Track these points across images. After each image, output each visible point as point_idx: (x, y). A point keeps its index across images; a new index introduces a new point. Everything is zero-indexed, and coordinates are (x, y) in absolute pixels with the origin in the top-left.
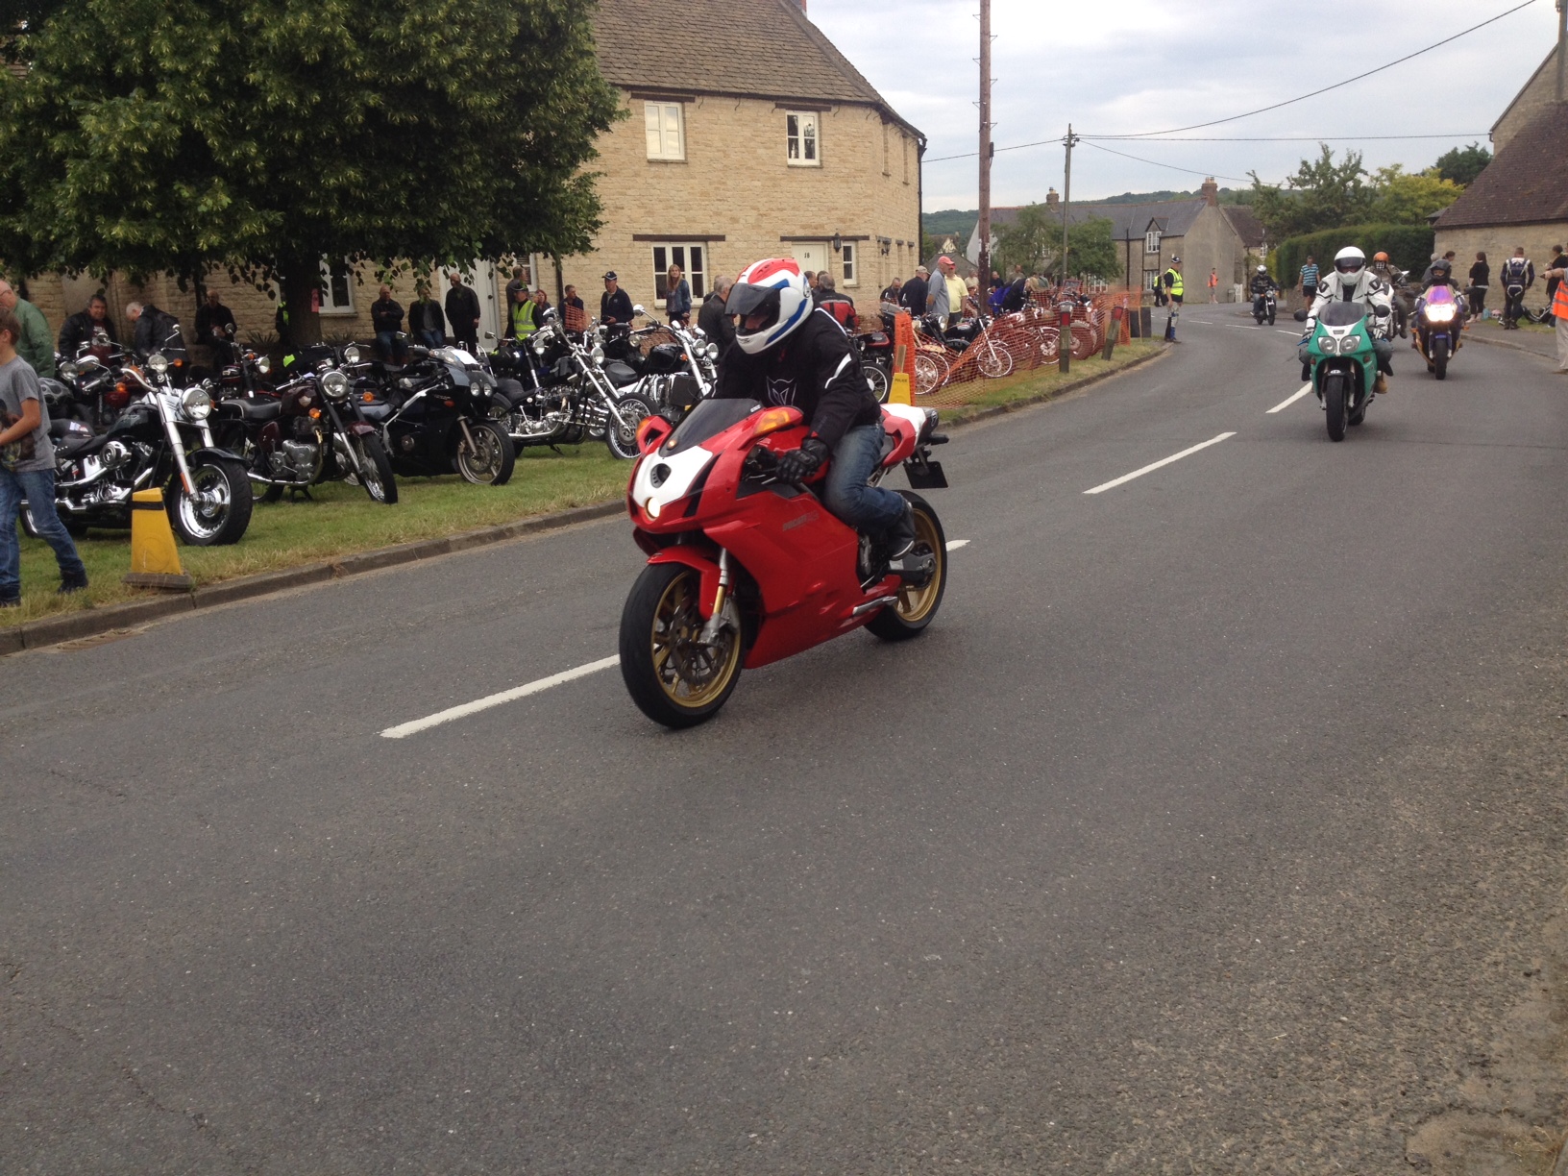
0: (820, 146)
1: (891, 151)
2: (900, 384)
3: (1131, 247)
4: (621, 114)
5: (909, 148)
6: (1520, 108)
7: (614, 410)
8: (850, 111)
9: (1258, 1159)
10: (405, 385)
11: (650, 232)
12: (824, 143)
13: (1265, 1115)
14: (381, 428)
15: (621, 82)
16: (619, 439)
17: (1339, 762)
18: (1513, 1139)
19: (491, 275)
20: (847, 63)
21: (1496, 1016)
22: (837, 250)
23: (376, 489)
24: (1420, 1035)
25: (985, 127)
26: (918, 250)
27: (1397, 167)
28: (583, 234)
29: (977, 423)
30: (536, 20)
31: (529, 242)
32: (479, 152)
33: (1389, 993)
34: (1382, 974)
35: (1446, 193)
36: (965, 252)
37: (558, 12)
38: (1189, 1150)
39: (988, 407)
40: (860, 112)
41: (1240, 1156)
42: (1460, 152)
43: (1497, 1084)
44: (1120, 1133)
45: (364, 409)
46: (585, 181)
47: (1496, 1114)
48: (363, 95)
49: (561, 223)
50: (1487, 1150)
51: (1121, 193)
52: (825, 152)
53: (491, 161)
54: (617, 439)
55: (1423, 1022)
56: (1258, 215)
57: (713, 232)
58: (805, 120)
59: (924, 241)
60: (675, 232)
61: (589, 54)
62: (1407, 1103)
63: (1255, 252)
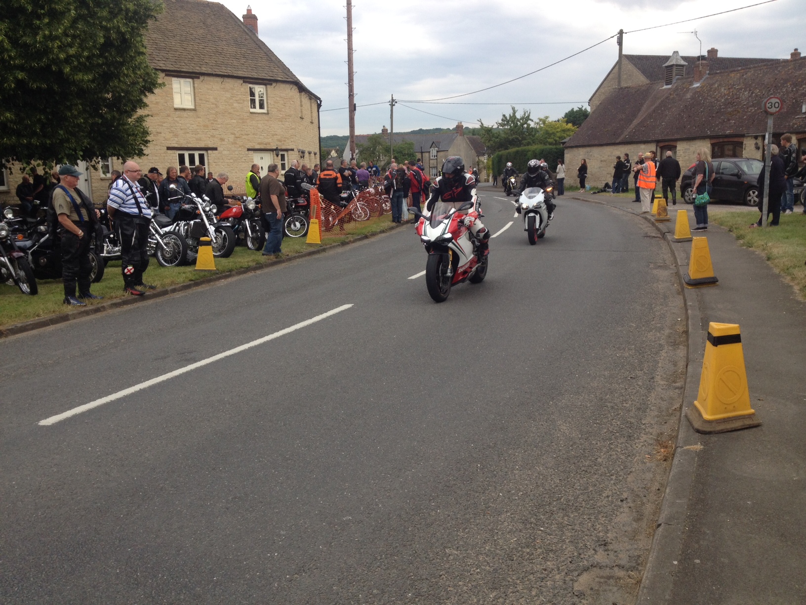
0: (267, 103)
1: (304, 106)
2: (314, 225)
3: (423, 156)
4: (160, 85)
5: (313, 105)
6: (602, 90)
7: (160, 240)
8: (282, 86)
9: (507, 601)
10: (41, 230)
11: (176, 146)
12: (269, 101)
13: (509, 579)
14: (26, 253)
15: (159, 68)
16: (163, 255)
17: (532, 405)
18: (619, 578)
19: (87, 169)
20: (280, 61)
21: (609, 521)
22: (277, 155)
23: (25, 287)
24: (576, 533)
25: (351, 96)
26: (319, 156)
27: (547, 118)
28: (139, 147)
29: (353, 244)
30: (114, 36)
31: (109, 151)
32: (82, 104)
33: (562, 514)
34: (558, 506)
35: (569, 130)
36: (342, 157)
37: (126, 32)
38: (475, 600)
39: (358, 235)
40: (288, 86)
41: (499, 600)
42: (575, 110)
43: (612, 554)
44: (442, 596)
45: (18, 244)
46: (141, 119)
47: (612, 568)
48: (15, 73)
49: (127, 141)
50: (609, 585)
51: (418, 129)
52: (269, 106)
53: (88, 108)
54: (162, 256)
55: (577, 527)
56: (483, 140)
57: (210, 146)
58: (259, 89)
59: (322, 151)
60: (190, 146)
61: (143, 54)
62: (572, 567)
63: (482, 158)
